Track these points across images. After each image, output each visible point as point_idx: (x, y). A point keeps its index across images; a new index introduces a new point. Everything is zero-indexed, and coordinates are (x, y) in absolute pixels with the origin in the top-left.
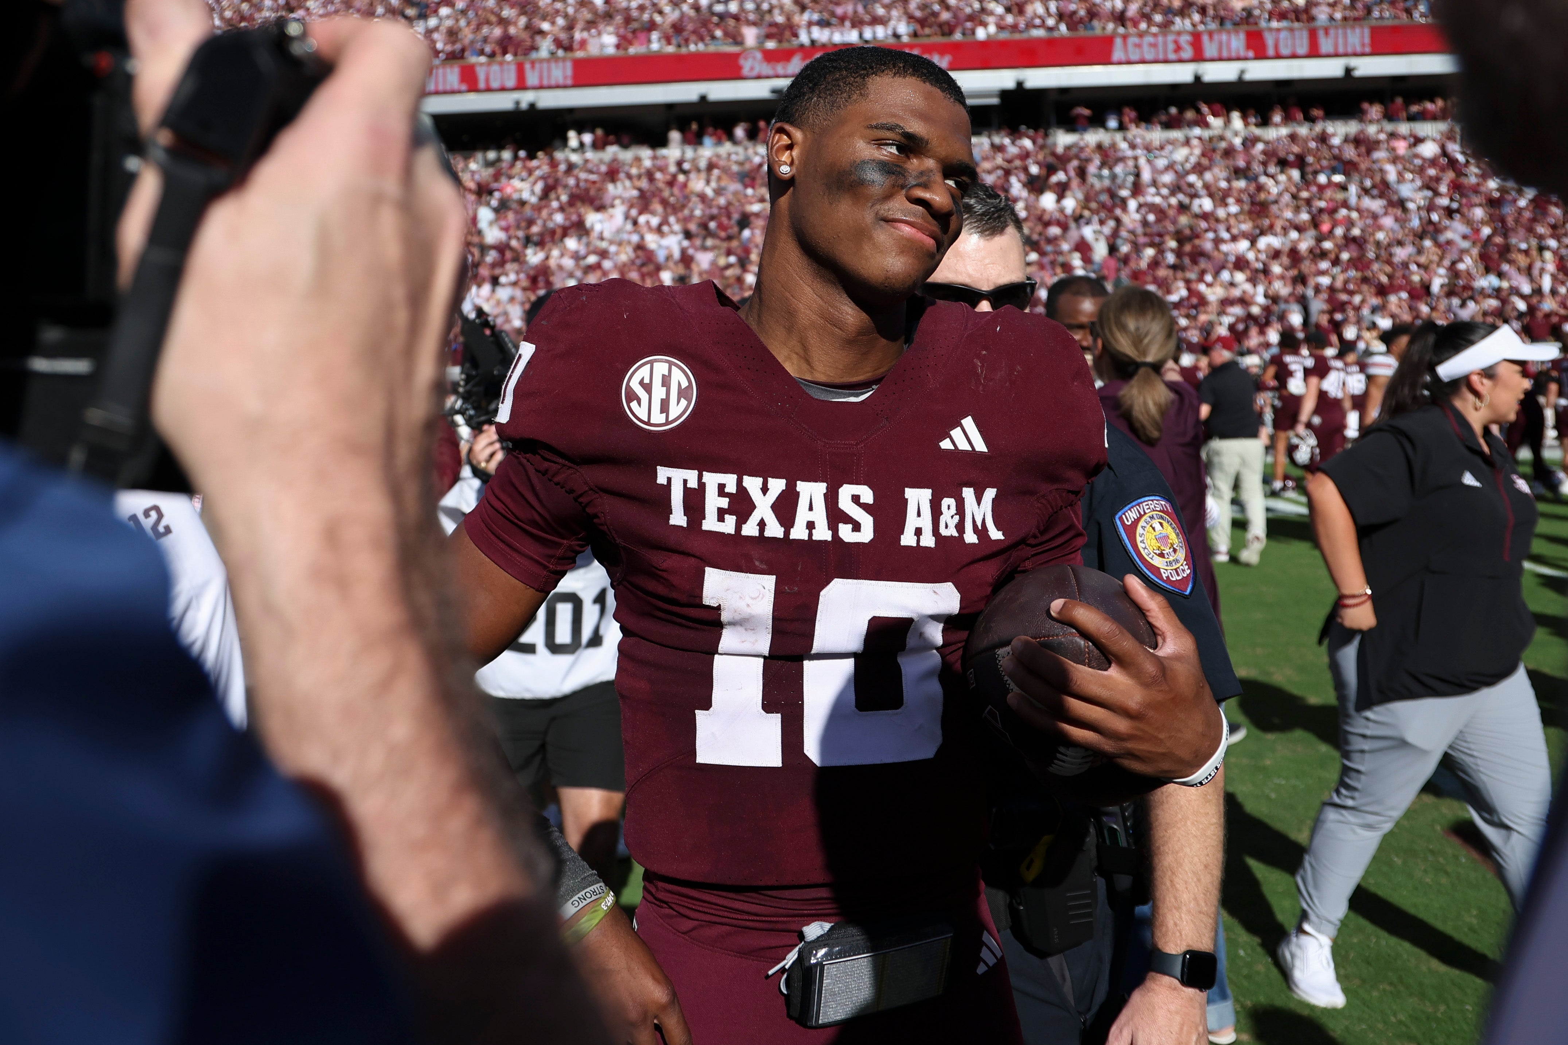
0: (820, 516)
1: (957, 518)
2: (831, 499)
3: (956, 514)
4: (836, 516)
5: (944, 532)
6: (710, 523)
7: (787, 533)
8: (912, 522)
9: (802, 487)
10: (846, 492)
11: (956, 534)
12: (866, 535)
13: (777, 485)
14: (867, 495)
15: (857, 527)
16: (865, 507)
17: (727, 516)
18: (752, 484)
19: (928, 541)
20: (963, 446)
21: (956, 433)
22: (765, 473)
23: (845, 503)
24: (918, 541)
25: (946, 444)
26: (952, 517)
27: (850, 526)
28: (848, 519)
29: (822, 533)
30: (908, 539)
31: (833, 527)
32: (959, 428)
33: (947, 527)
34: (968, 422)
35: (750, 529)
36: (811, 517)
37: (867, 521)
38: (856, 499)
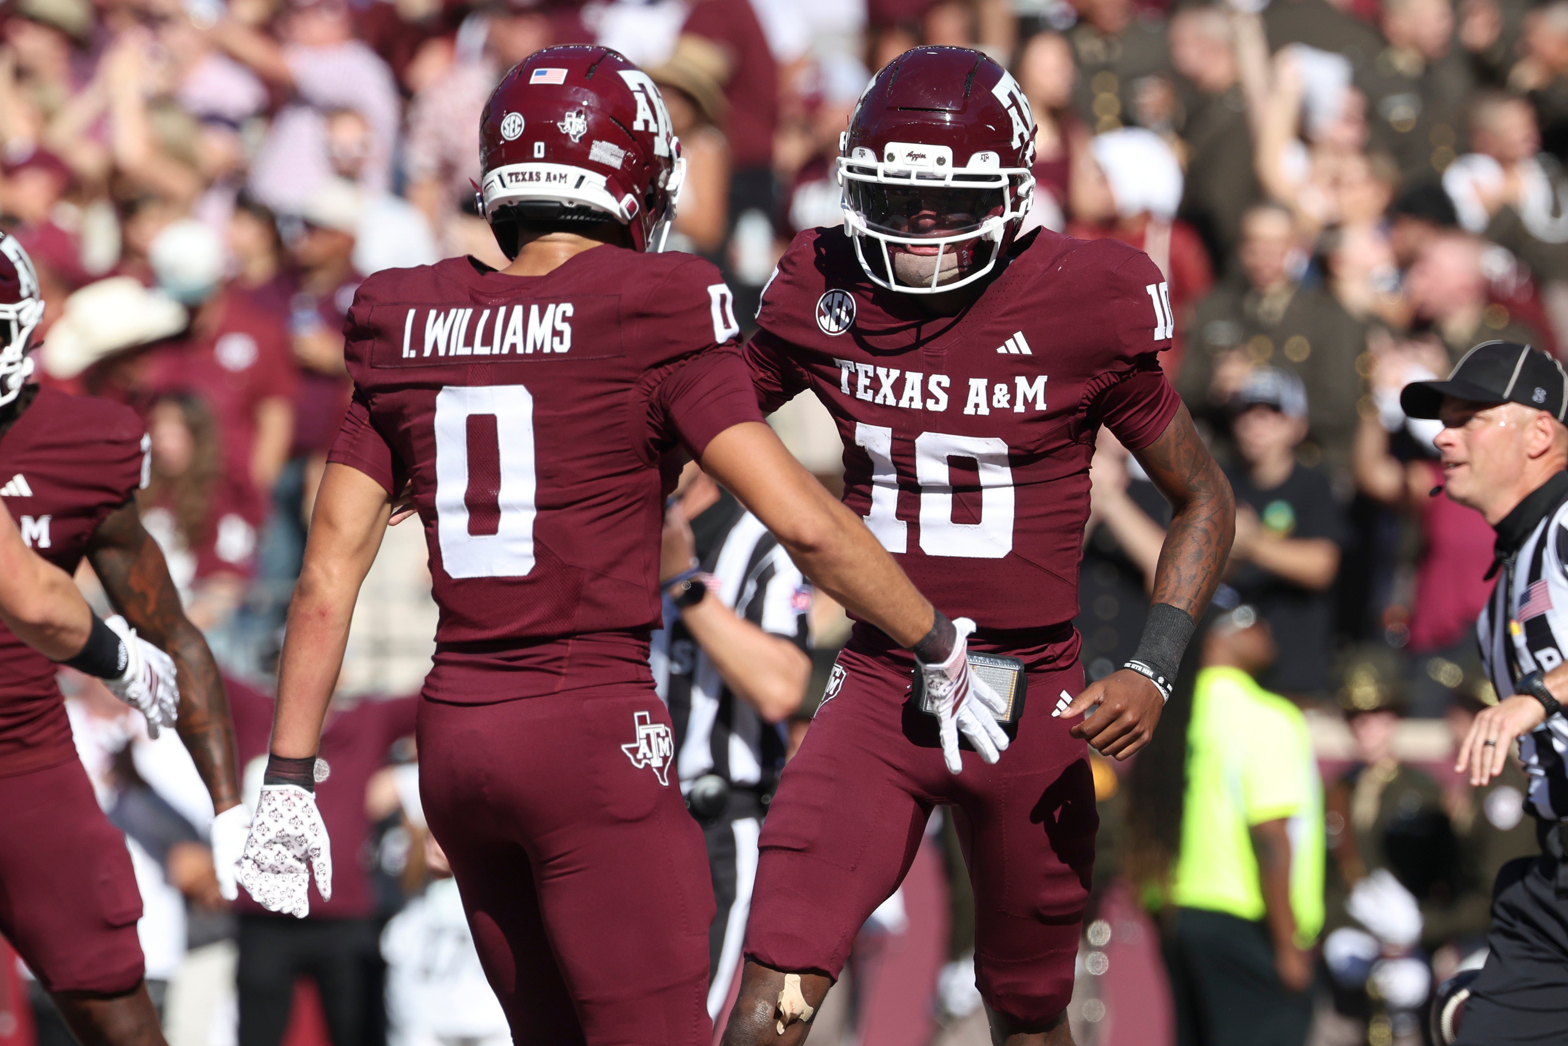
0: (917, 394)
1: (1008, 397)
2: (925, 383)
3: (1008, 394)
4: (926, 394)
5: (996, 405)
6: (860, 395)
7: (897, 403)
8: (972, 399)
9: (909, 375)
10: (934, 379)
11: (1007, 406)
12: (942, 406)
13: (895, 373)
14: (946, 381)
15: (937, 402)
16: (944, 389)
17: (869, 390)
18: (881, 372)
19: (984, 411)
20: (1014, 350)
21: (1010, 343)
22: (889, 366)
23: (933, 387)
24: (976, 411)
25: (1001, 350)
26: (1004, 396)
27: (934, 401)
28: (932, 396)
29: (917, 405)
30: (969, 410)
31: (924, 401)
32: (1012, 340)
33: (999, 402)
34: (1019, 336)
35: (879, 400)
36: (912, 394)
37: (944, 398)
38: (939, 384)
